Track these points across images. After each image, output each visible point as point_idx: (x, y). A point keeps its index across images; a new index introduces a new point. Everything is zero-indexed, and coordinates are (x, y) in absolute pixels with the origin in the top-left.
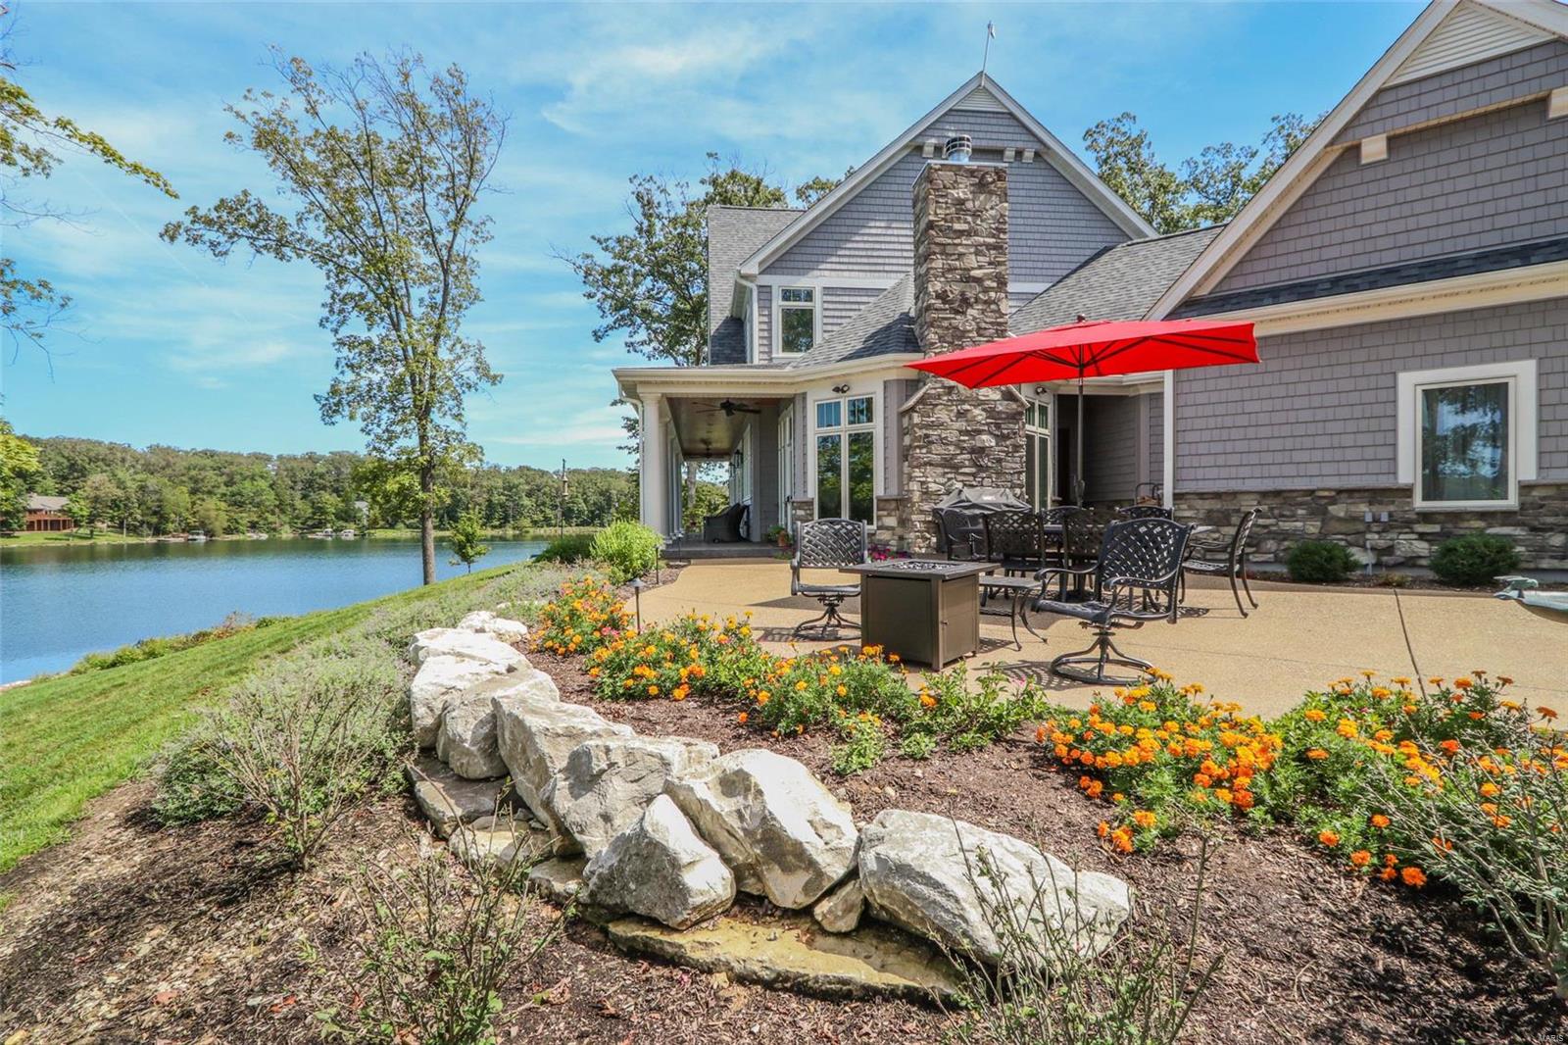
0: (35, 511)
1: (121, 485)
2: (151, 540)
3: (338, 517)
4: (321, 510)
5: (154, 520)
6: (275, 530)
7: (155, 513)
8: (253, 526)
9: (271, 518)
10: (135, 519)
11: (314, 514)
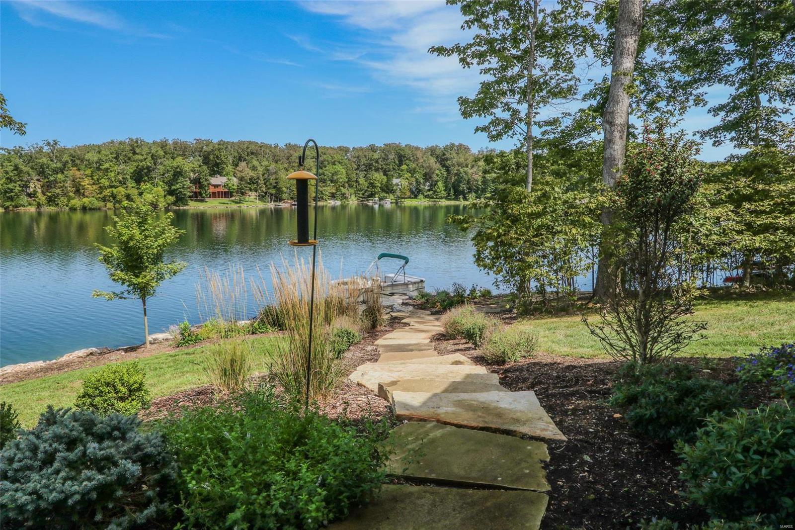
0: (216, 186)
1: (254, 168)
2: (272, 205)
3: (383, 190)
4: (372, 185)
5: (273, 191)
6: (345, 198)
7: (275, 187)
8: (333, 196)
9: (343, 190)
10: (263, 192)
11: (368, 187)
